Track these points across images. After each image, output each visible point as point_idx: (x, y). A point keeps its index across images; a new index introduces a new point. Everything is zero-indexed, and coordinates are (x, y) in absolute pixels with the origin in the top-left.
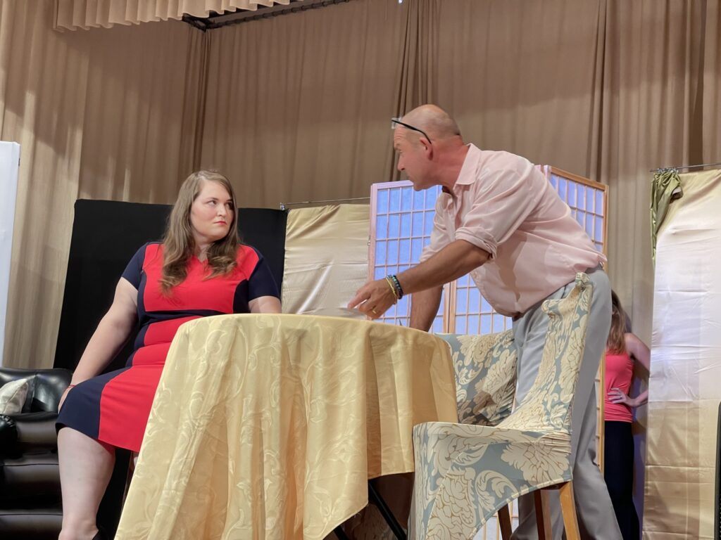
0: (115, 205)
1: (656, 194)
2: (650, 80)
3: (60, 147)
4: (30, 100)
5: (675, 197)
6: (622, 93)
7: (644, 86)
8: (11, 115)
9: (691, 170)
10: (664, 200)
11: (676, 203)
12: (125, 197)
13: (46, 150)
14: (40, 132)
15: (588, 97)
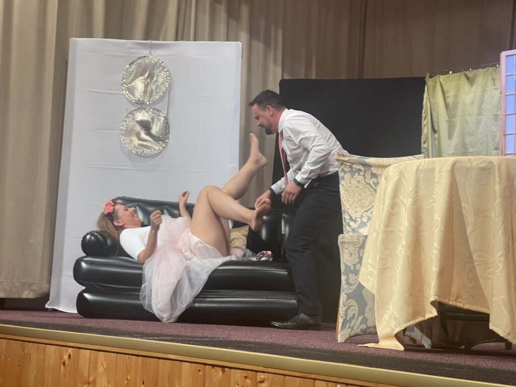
4: (245, 11)
8: (232, 22)
12: (314, 77)
14: (253, 33)
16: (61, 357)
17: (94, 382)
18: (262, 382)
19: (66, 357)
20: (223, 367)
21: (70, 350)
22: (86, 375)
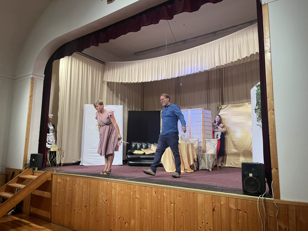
0: (132, 111)
1: (218, 108)
2: (215, 88)
3: (124, 102)
4: (119, 95)
5: (221, 109)
6: (211, 90)
7: (214, 89)
8: (117, 98)
9: (222, 105)
10: (219, 109)
11: (221, 110)
12: (134, 110)
13: (122, 102)
14: (121, 100)
15: (205, 91)
16: (108, 183)
17: (116, 188)
18: (153, 189)
19: (109, 184)
20: (145, 186)
21: (110, 182)
22: (114, 187)
